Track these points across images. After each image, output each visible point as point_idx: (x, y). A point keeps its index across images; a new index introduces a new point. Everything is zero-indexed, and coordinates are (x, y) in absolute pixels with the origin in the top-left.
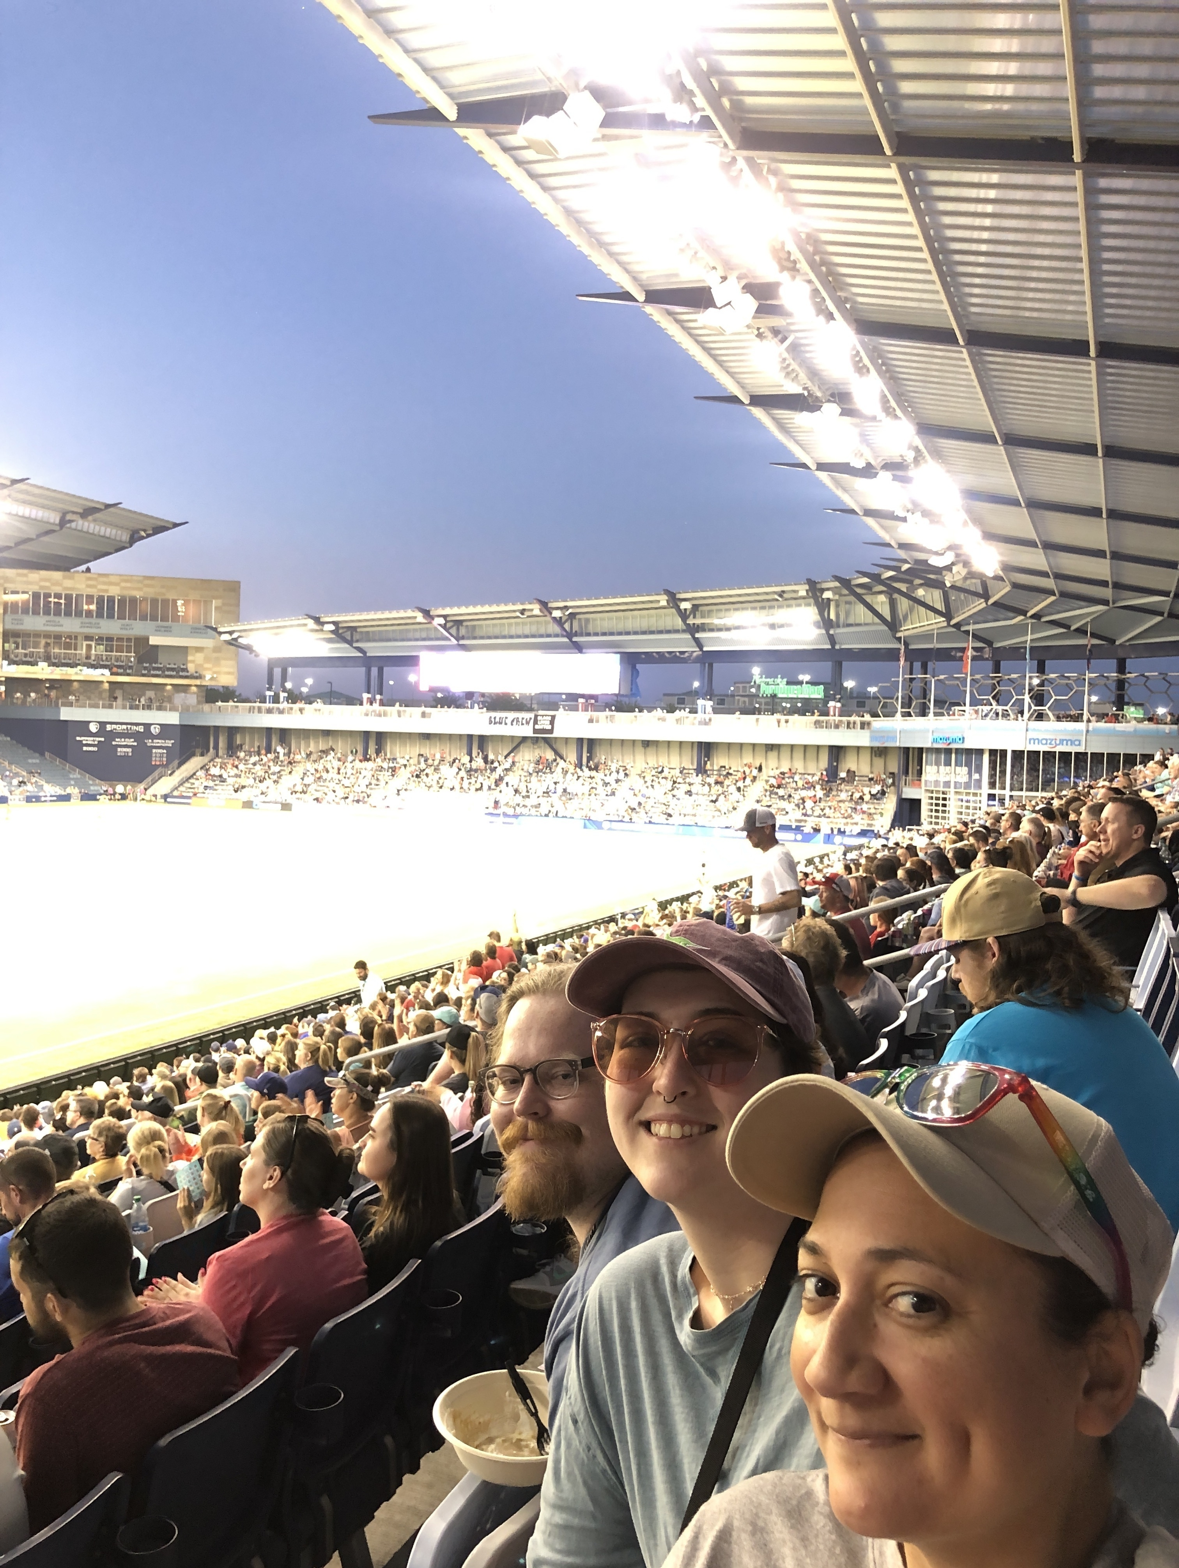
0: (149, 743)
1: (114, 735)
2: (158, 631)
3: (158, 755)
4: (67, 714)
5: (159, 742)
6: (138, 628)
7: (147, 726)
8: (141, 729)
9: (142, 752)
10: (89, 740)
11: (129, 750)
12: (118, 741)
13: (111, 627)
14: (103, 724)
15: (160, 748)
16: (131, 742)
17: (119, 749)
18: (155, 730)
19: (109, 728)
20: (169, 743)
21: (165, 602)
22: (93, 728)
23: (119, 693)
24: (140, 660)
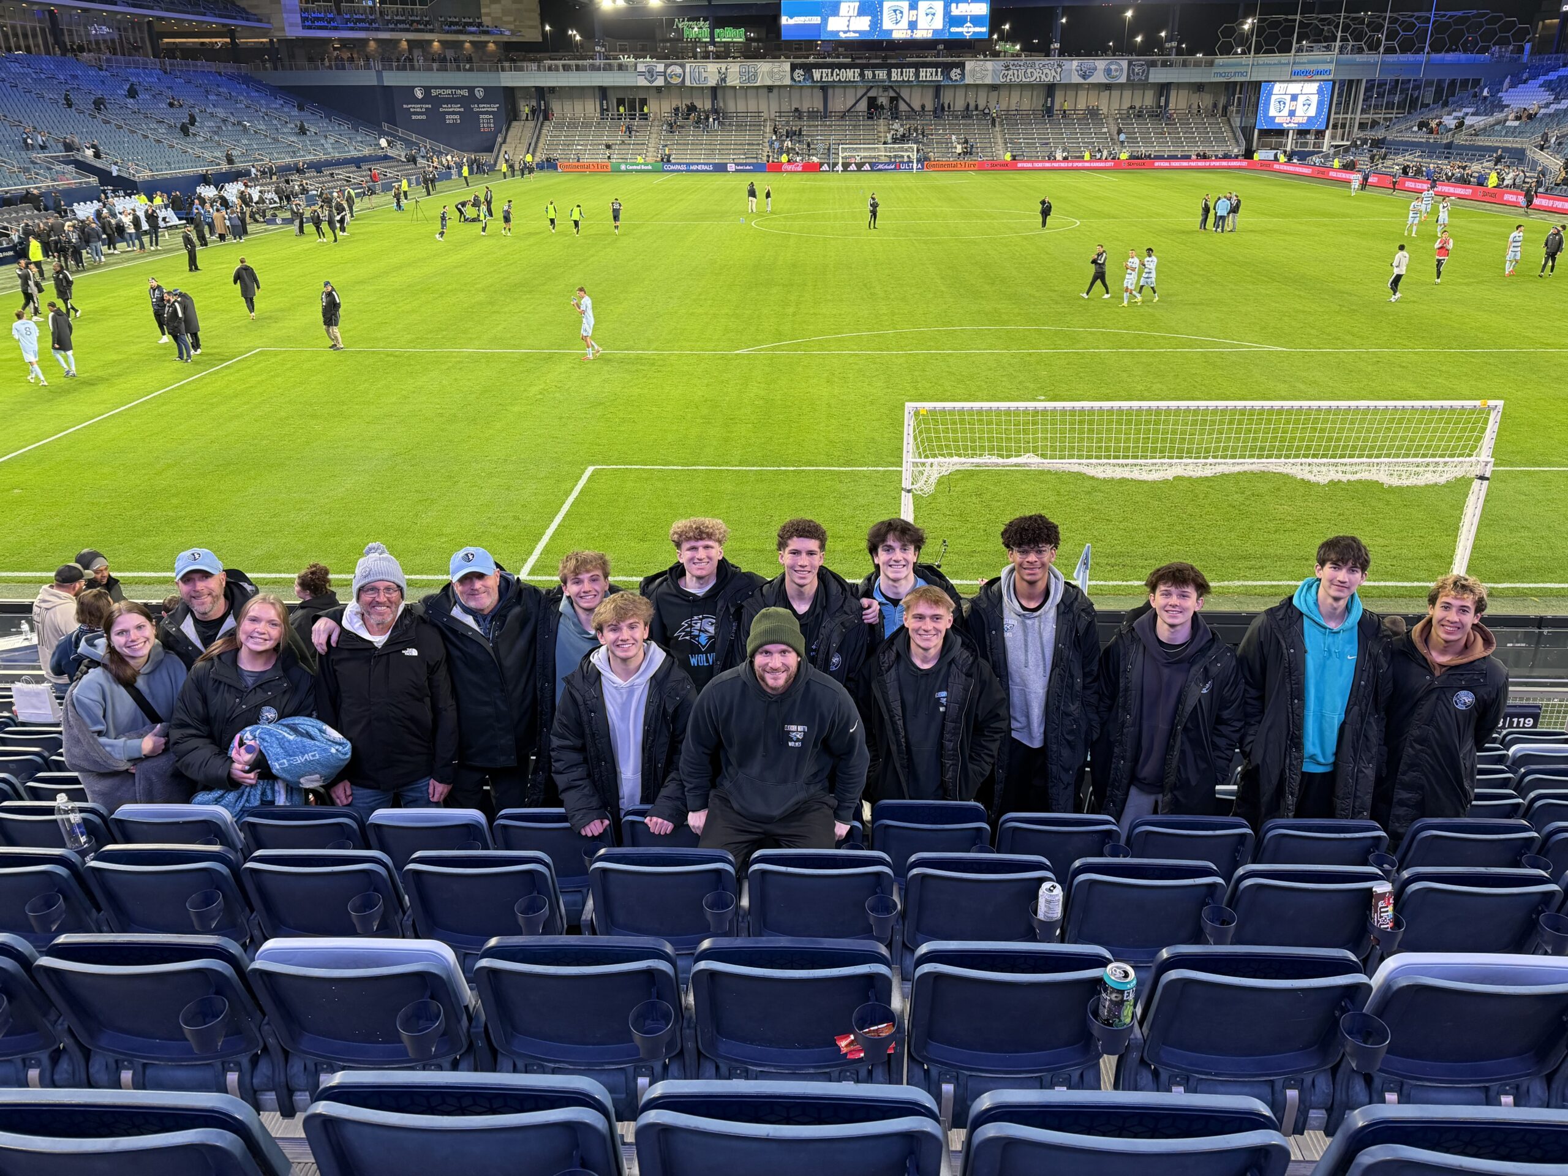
0: (476, 108)
1: (438, 101)
3: (486, 121)
4: (392, 79)
5: (485, 107)
7: (471, 89)
8: (465, 93)
9: (470, 119)
10: (416, 108)
11: (458, 117)
12: (445, 108)
14: (427, 90)
16: (457, 108)
17: (447, 117)
18: (479, 94)
19: (434, 93)
20: (494, 108)
22: (419, 94)
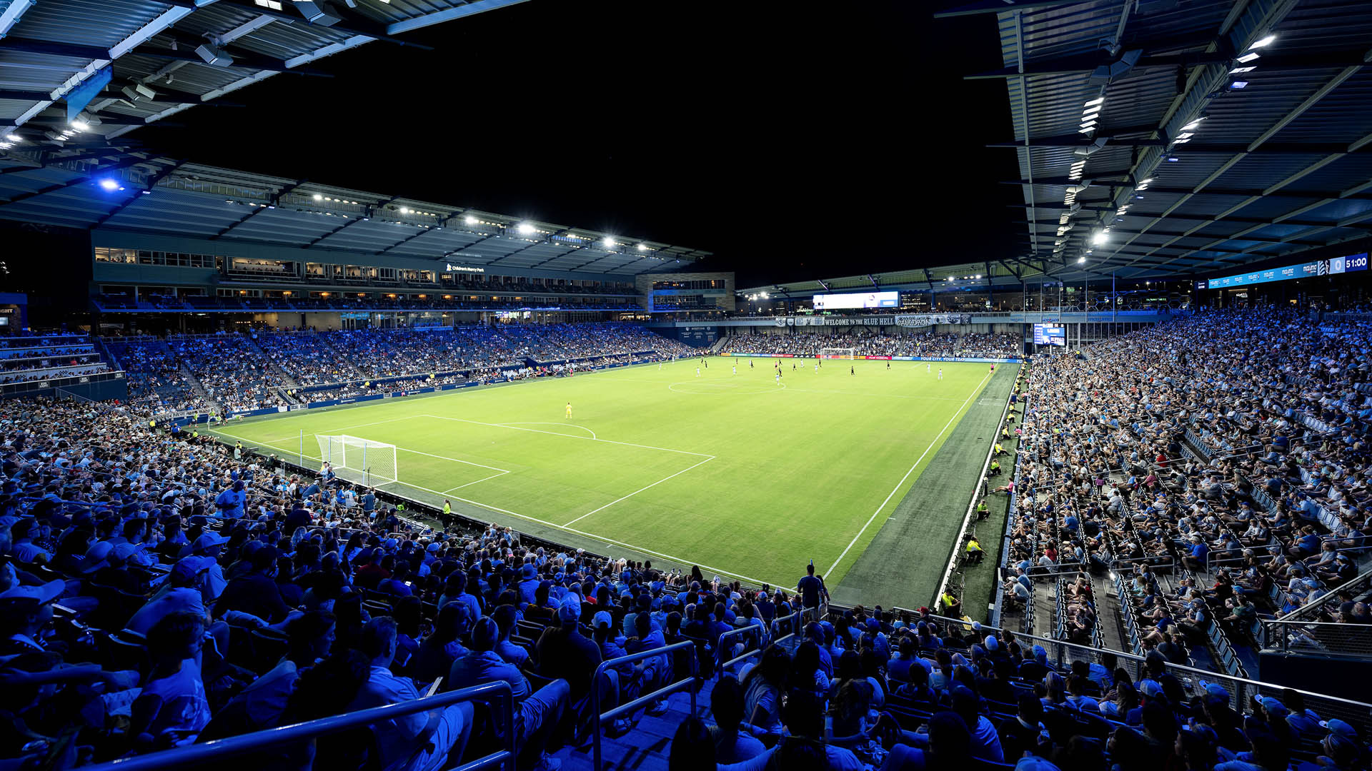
0: (707, 333)
1: (694, 331)
2: (706, 292)
3: (710, 338)
4: (678, 325)
5: (710, 333)
6: (699, 292)
7: (706, 327)
8: (704, 329)
9: (705, 337)
10: (686, 334)
11: (700, 337)
12: (696, 334)
13: (690, 292)
14: (690, 328)
15: (710, 336)
16: (700, 333)
17: (697, 336)
18: (709, 329)
20: (714, 333)
21: (708, 281)
22: (687, 329)
23: (692, 316)
24: (699, 303)
